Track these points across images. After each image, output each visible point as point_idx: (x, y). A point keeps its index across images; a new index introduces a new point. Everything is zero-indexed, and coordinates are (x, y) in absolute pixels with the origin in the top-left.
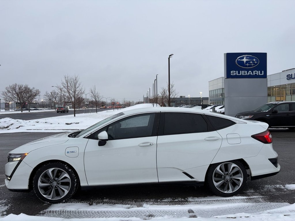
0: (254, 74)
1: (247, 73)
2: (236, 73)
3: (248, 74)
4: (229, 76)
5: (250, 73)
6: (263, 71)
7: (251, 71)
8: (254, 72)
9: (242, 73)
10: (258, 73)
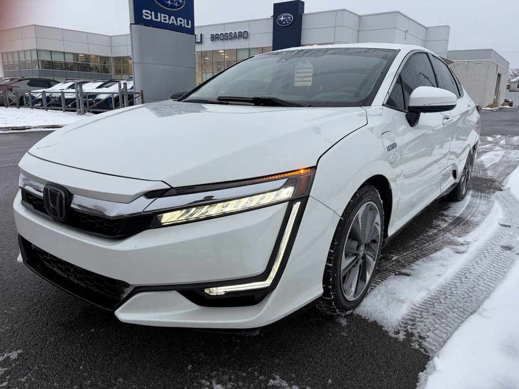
0: (179, 25)
1: (169, 19)
2: (151, 15)
3: (170, 23)
4: (138, 19)
5: (173, 21)
6: (190, 21)
7: (174, 17)
8: (179, 19)
9: (162, 17)
10: (184, 23)
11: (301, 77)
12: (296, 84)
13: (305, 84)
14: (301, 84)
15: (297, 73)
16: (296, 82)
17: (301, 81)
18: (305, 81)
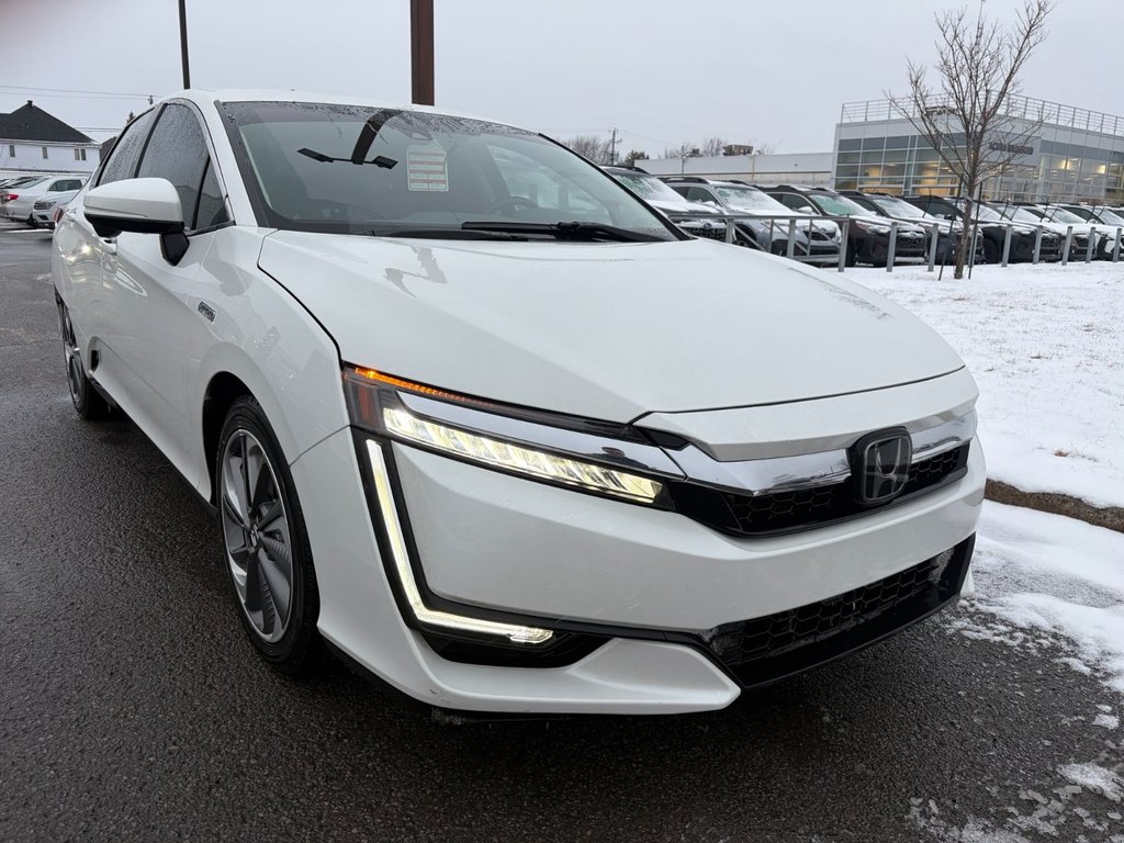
11: (424, 172)
12: (413, 187)
13: (433, 187)
14: (424, 187)
15: (411, 162)
16: (412, 181)
17: (425, 181)
18: (431, 181)
